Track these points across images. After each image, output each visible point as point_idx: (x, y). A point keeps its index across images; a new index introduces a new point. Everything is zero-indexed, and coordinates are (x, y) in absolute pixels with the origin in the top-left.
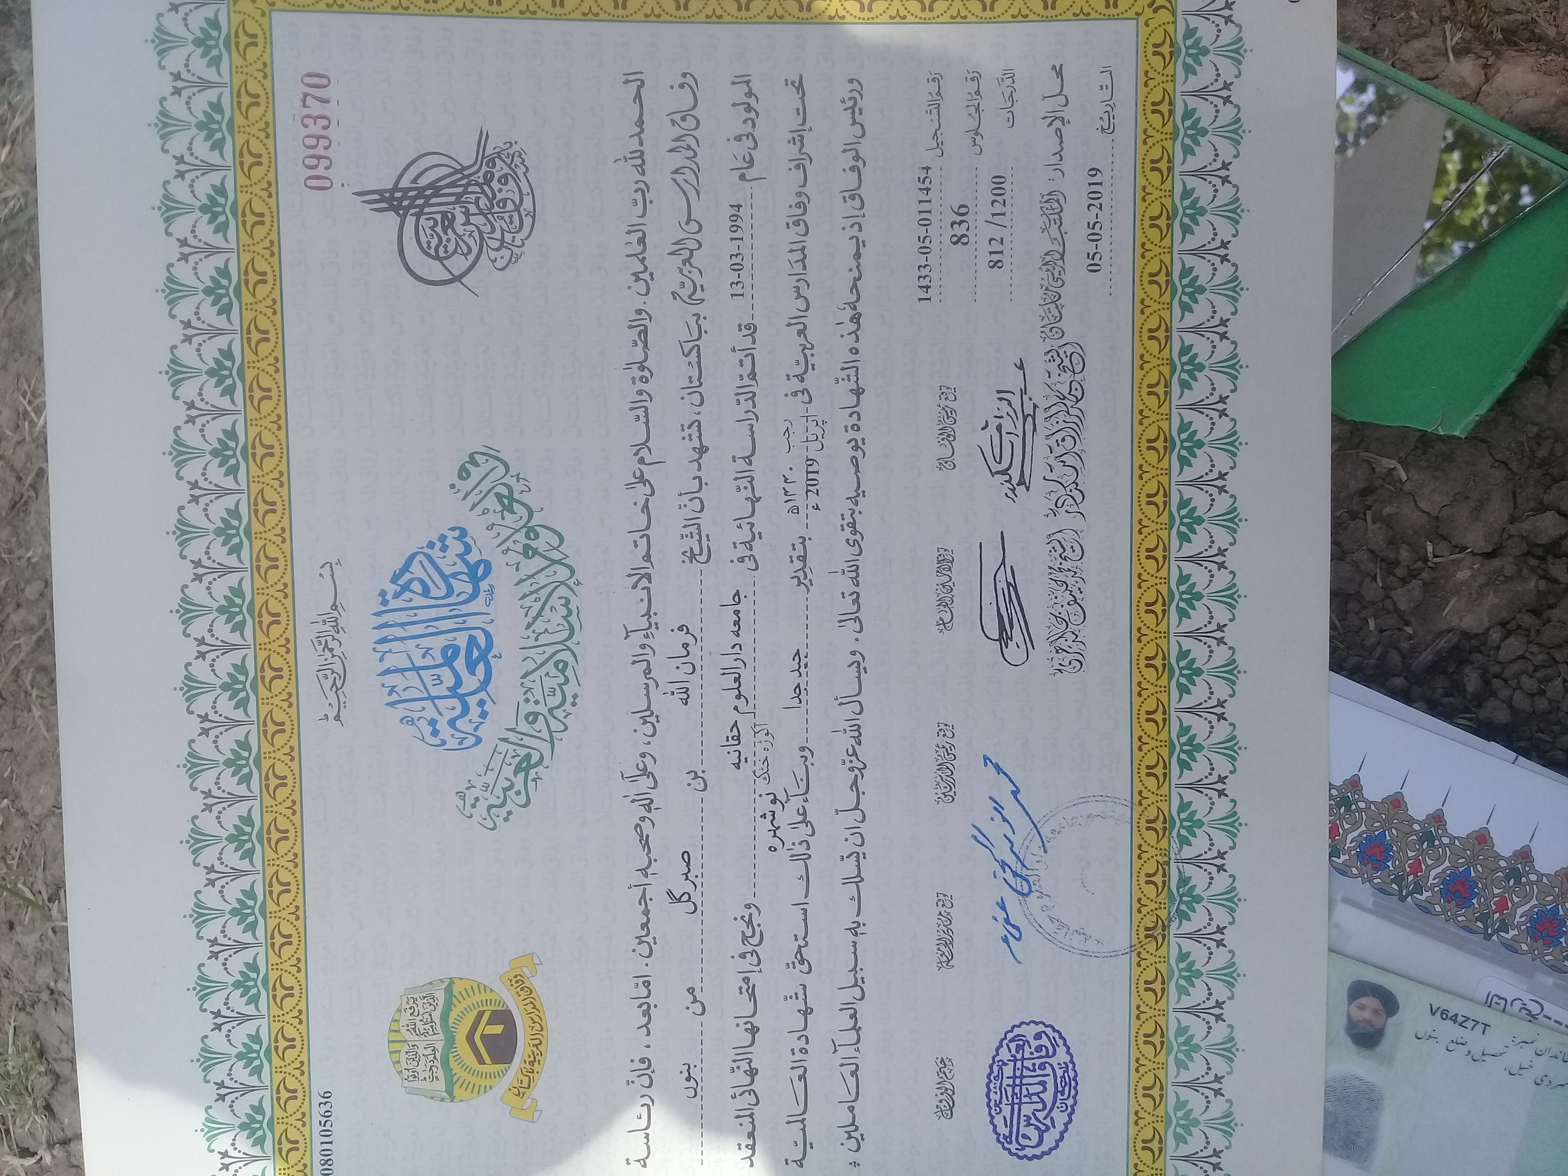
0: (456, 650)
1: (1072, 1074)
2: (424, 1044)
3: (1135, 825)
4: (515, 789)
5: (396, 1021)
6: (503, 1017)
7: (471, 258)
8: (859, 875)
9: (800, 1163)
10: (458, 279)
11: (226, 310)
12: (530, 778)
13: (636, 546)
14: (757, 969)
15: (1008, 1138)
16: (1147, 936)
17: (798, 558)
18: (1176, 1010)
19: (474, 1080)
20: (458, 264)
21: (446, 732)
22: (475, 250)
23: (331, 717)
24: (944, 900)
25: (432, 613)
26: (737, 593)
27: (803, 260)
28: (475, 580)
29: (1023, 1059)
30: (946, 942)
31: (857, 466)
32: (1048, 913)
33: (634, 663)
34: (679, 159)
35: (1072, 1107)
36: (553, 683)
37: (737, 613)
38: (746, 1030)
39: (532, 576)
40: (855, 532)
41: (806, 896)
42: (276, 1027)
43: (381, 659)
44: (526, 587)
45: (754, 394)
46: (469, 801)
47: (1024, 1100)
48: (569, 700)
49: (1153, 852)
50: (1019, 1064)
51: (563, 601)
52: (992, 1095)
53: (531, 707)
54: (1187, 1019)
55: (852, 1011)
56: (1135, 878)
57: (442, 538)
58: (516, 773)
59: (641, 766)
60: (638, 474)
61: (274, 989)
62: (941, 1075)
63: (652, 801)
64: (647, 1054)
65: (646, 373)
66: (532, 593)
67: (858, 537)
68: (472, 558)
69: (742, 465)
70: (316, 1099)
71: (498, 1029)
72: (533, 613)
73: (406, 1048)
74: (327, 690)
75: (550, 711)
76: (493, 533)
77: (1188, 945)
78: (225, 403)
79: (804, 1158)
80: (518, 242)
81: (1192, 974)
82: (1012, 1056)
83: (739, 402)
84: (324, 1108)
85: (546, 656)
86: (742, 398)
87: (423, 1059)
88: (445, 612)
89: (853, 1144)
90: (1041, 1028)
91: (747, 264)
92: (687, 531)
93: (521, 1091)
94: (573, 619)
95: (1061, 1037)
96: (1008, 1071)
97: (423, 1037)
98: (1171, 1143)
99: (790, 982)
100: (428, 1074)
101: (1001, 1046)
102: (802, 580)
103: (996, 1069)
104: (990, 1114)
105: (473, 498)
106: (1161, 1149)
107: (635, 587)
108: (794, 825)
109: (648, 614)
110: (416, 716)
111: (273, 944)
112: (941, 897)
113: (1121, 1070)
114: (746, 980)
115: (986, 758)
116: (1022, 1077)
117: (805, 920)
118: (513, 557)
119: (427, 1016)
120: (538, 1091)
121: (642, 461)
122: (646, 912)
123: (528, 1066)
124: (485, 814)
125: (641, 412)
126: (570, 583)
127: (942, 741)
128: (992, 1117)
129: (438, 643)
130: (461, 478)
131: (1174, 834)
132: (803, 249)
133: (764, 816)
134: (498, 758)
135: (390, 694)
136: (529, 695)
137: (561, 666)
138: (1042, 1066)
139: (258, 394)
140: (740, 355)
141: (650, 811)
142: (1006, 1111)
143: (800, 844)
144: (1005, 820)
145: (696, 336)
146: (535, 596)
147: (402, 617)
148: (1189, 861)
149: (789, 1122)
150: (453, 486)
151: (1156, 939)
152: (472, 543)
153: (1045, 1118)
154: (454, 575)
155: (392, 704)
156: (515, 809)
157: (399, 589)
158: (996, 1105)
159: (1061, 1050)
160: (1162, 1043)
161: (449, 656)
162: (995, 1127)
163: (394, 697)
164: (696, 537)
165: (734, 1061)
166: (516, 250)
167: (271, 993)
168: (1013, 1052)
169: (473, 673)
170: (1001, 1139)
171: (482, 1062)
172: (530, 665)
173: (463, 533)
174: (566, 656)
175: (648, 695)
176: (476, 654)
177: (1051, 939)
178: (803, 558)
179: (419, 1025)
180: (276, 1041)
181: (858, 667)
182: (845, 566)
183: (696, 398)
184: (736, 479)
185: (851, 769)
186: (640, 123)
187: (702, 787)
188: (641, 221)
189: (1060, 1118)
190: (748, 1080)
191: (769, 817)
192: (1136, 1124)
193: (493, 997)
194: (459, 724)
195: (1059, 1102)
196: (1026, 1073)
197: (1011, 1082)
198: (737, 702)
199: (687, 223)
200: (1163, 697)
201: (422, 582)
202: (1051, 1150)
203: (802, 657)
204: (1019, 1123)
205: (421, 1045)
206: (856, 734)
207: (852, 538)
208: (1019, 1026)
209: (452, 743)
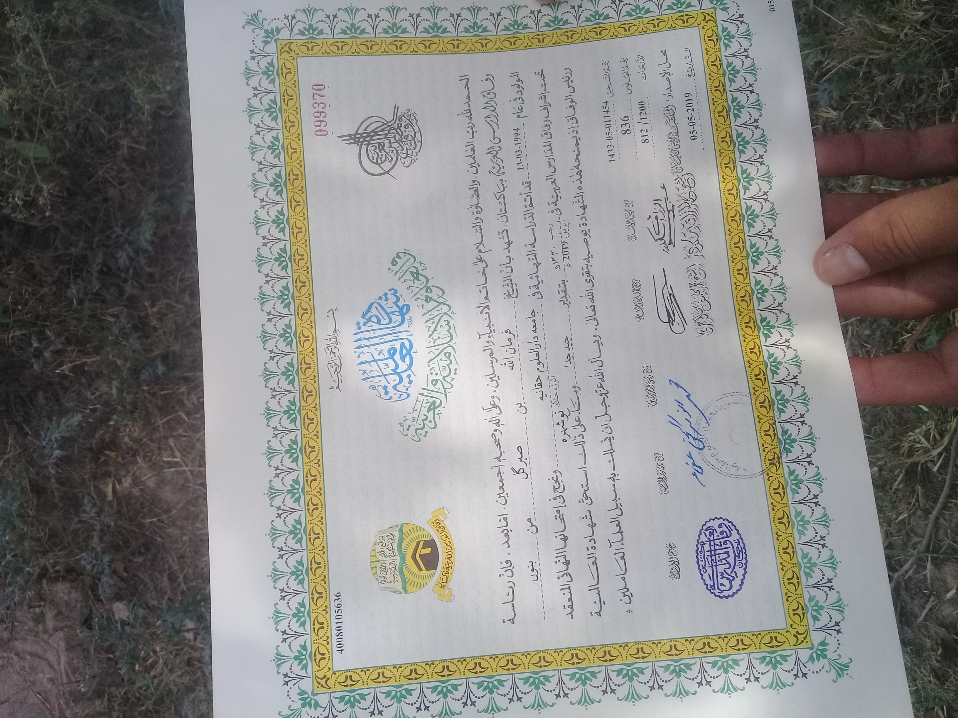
0: (395, 350)
1: (742, 545)
2: (389, 562)
3: (754, 405)
4: (429, 420)
5: (374, 550)
6: (430, 544)
7: (393, 162)
8: (612, 449)
9: (599, 614)
10: (387, 172)
11: (280, 193)
12: (436, 413)
13: (481, 292)
14: (563, 505)
15: (713, 587)
16: (770, 464)
17: (562, 291)
18: (793, 503)
19: (417, 580)
20: (387, 166)
21: (392, 392)
22: (395, 159)
23: (335, 388)
24: (658, 457)
25: (383, 332)
26: (533, 311)
27: (551, 150)
28: (402, 315)
29: (714, 540)
30: (663, 480)
31: (587, 243)
32: (715, 457)
33: (484, 350)
34: (488, 112)
35: (745, 564)
36: (444, 364)
37: (534, 321)
38: (561, 539)
39: (430, 311)
40: (589, 276)
41: (585, 463)
42: (311, 556)
43: (359, 357)
44: (427, 317)
45: (533, 214)
46: (406, 427)
47: (718, 563)
48: (453, 372)
49: (766, 419)
50: (712, 543)
51: (446, 323)
52: (700, 562)
53: (434, 377)
54: (800, 507)
55: (617, 522)
56: (759, 434)
57: (386, 295)
58: (428, 412)
59: (492, 403)
60: (479, 258)
61: (310, 535)
62: (671, 554)
63: (499, 421)
64: (509, 558)
65: (479, 209)
66: (431, 319)
67: (591, 278)
68: (400, 304)
69: (530, 248)
70: (333, 597)
71: (428, 551)
72: (432, 329)
73: (379, 565)
74: (332, 373)
75: (444, 378)
76: (410, 291)
77: (793, 466)
78: (281, 236)
79: (600, 611)
80: (414, 154)
81: (798, 482)
82: (708, 538)
83: (525, 218)
84: (338, 602)
85: (439, 351)
86: (527, 216)
87: (389, 570)
88: (388, 331)
89: (627, 599)
90: (721, 521)
91: (524, 154)
92: (506, 283)
93: (443, 584)
94: (452, 331)
95: (733, 525)
96: (707, 547)
97: (388, 558)
98: (803, 578)
99: (582, 509)
100: (392, 579)
101: (700, 534)
102: (565, 302)
103: (700, 547)
104: (701, 573)
105: (399, 274)
106: (798, 582)
107: (481, 313)
108: (574, 427)
109: (489, 326)
110: (376, 385)
111: (308, 510)
112: (657, 455)
113: (769, 540)
114: (559, 511)
115: (670, 380)
116: (715, 550)
117: (586, 476)
118: (421, 302)
119: (390, 546)
120: (452, 584)
121: (480, 251)
122: (502, 480)
123: (446, 570)
124: (414, 434)
125: (478, 228)
126: (449, 313)
127: (646, 375)
128: (702, 575)
129: (386, 347)
130: (393, 265)
131: (775, 407)
132: (550, 145)
133: (558, 424)
134: (419, 404)
135: (363, 374)
136: (432, 371)
137: (447, 355)
138: (725, 543)
139: (296, 230)
140: (525, 196)
141: (499, 426)
142: (709, 570)
143: (579, 436)
144: (685, 411)
145: (502, 190)
146: (432, 321)
147: (368, 335)
148: (786, 421)
149: (590, 590)
150: (389, 269)
151: (775, 464)
152: (400, 296)
153: (731, 573)
154: (392, 313)
155: (364, 379)
156: (429, 430)
157: (366, 321)
158: (703, 568)
159: (734, 532)
160: (789, 522)
161: (392, 353)
162: (704, 581)
163: (366, 376)
164: (510, 285)
165: (557, 557)
166: (414, 158)
167: (308, 537)
168: (708, 536)
169: (404, 361)
170: (709, 587)
171: (421, 570)
172: (432, 356)
173: (396, 291)
174: (449, 350)
175: (492, 366)
176: (405, 352)
177: (719, 471)
178: (565, 291)
179: (386, 551)
180: (311, 564)
181: (598, 343)
182: (586, 293)
183: (505, 219)
184: (528, 255)
185: (601, 395)
186: (468, 97)
187: (525, 411)
188: (472, 140)
189: (740, 571)
190: (565, 567)
191: (561, 424)
192: (782, 570)
193: (425, 533)
194: (398, 387)
195: (737, 562)
196: (717, 547)
197: (709, 553)
198: (538, 366)
199: (494, 139)
200: (757, 341)
201: (376, 316)
202: (738, 590)
203: (569, 340)
204: (717, 577)
205: (388, 563)
206: (601, 377)
207: (588, 279)
208: (709, 522)
209: (395, 398)
